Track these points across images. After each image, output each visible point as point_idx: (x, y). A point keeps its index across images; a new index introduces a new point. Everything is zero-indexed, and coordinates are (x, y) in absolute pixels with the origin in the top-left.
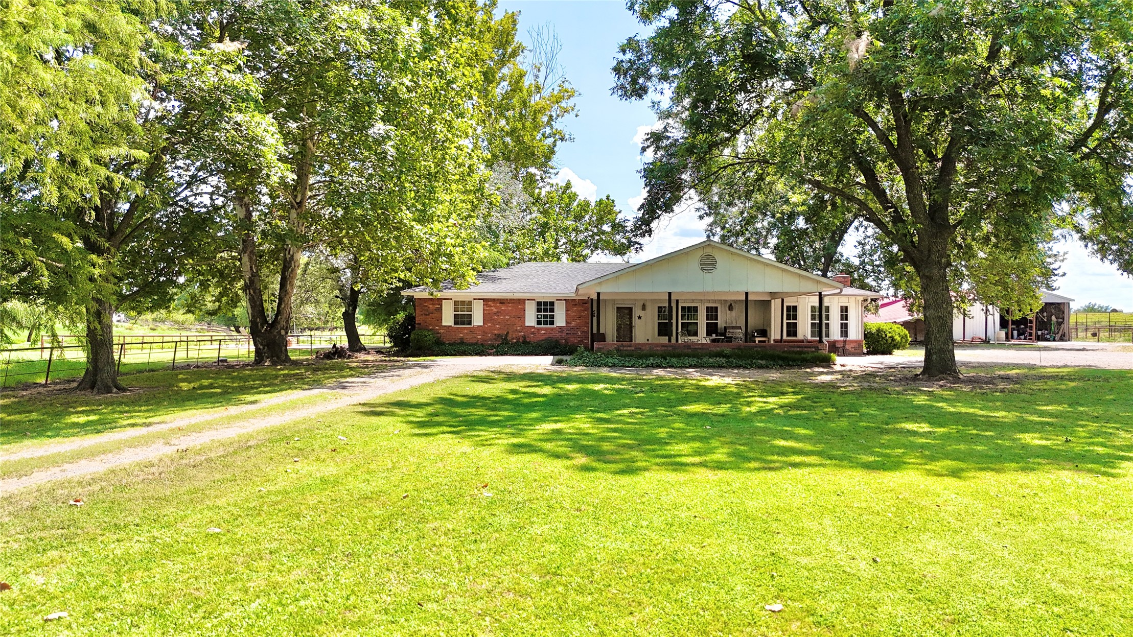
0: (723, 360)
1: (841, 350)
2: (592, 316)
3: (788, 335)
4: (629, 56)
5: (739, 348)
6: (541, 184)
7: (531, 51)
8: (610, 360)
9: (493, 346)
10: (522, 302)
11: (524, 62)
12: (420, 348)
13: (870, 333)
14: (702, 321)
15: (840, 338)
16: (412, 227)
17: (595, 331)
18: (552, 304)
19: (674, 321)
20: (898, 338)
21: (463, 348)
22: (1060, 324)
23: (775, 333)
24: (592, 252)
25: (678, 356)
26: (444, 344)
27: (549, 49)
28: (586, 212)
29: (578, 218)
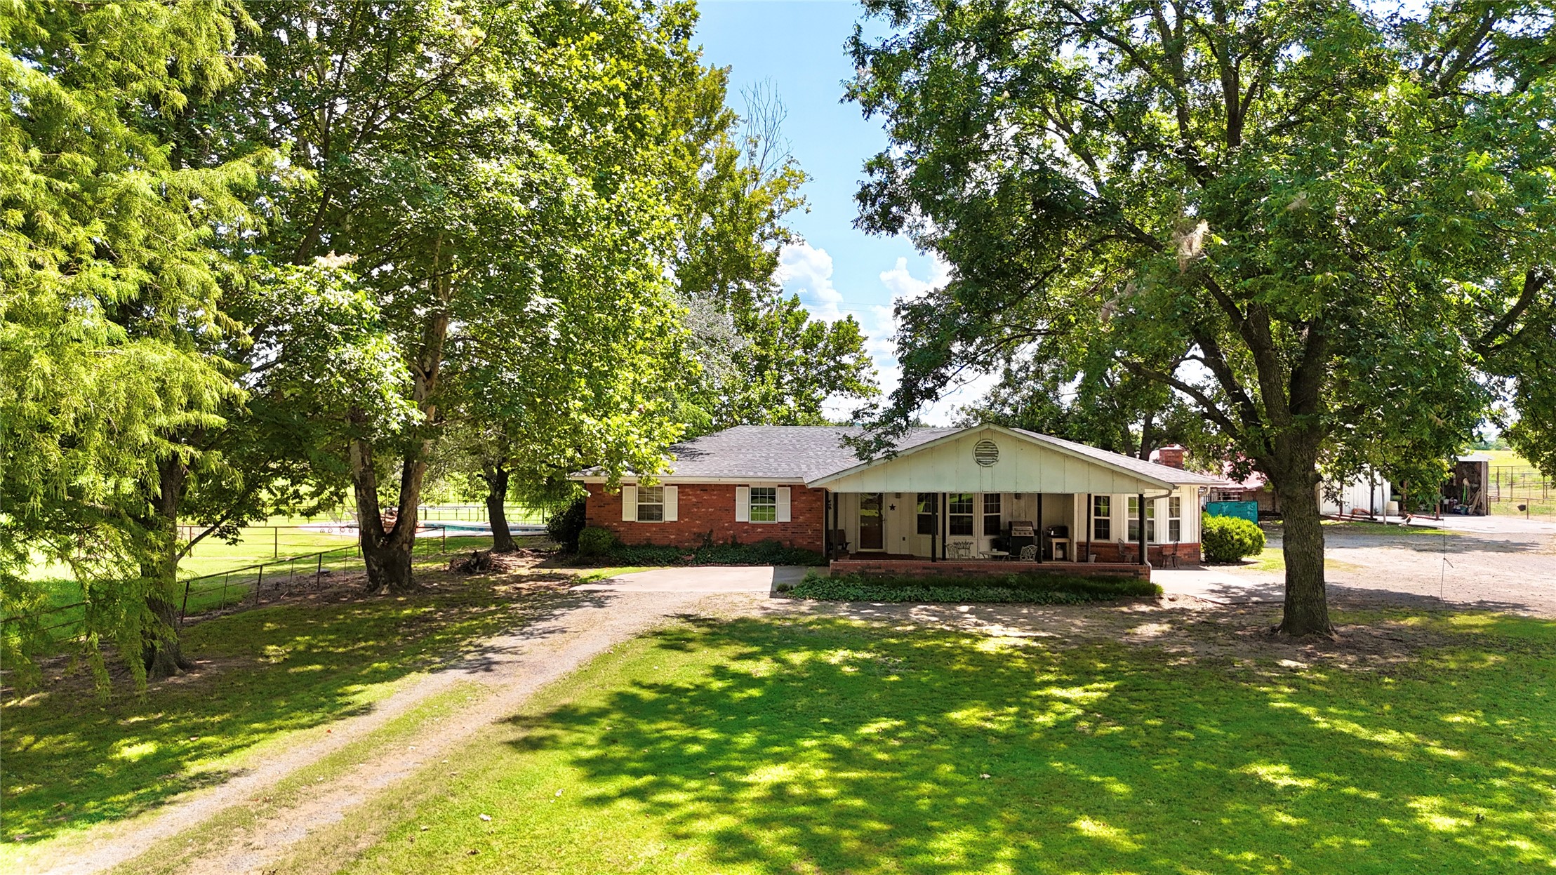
0: (1006, 592)
1: (1170, 559)
2: (827, 508)
3: (1097, 537)
4: (879, 176)
5: (1029, 572)
6: (759, 304)
7: (745, 122)
8: (852, 591)
9: (691, 550)
10: (730, 489)
11: (736, 137)
12: (591, 554)
13: (1210, 534)
14: (979, 517)
15: (1168, 542)
16: (582, 422)
17: (831, 527)
18: (772, 491)
19: (940, 514)
20: (1248, 541)
21: (650, 553)
22: (1475, 490)
23: (1079, 533)
24: (828, 392)
25: (945, 585)
26: (623, 547)
27: (769, 114)
28: (820, 338)
29: (808, 346)
